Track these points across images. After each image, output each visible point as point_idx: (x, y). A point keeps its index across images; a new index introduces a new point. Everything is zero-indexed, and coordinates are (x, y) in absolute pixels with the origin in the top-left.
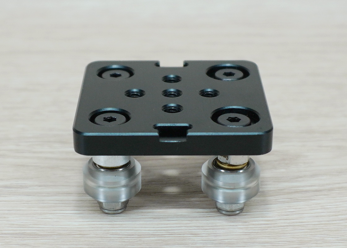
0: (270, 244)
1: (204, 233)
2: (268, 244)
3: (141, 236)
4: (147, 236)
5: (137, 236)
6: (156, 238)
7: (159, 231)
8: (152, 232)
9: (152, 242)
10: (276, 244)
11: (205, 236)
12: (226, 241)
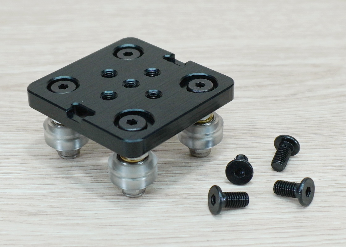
0: (327, 135)
1: (279, 127)
2: (326, 135)
3: (234, 130)
4: (239, 130)
5: (231, 130)
6: (245, 132)
7: (247, 127)
8: (242, 127)
9: (243, 134)
10: (332, 135)
11: (281, 130)
12: (296, 132)
